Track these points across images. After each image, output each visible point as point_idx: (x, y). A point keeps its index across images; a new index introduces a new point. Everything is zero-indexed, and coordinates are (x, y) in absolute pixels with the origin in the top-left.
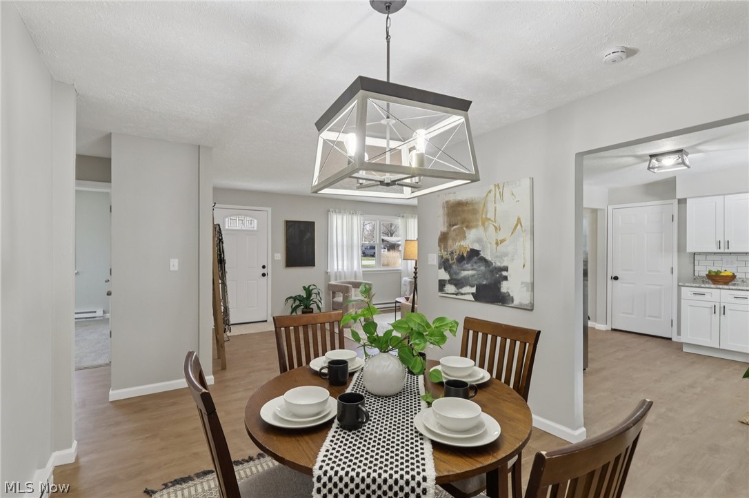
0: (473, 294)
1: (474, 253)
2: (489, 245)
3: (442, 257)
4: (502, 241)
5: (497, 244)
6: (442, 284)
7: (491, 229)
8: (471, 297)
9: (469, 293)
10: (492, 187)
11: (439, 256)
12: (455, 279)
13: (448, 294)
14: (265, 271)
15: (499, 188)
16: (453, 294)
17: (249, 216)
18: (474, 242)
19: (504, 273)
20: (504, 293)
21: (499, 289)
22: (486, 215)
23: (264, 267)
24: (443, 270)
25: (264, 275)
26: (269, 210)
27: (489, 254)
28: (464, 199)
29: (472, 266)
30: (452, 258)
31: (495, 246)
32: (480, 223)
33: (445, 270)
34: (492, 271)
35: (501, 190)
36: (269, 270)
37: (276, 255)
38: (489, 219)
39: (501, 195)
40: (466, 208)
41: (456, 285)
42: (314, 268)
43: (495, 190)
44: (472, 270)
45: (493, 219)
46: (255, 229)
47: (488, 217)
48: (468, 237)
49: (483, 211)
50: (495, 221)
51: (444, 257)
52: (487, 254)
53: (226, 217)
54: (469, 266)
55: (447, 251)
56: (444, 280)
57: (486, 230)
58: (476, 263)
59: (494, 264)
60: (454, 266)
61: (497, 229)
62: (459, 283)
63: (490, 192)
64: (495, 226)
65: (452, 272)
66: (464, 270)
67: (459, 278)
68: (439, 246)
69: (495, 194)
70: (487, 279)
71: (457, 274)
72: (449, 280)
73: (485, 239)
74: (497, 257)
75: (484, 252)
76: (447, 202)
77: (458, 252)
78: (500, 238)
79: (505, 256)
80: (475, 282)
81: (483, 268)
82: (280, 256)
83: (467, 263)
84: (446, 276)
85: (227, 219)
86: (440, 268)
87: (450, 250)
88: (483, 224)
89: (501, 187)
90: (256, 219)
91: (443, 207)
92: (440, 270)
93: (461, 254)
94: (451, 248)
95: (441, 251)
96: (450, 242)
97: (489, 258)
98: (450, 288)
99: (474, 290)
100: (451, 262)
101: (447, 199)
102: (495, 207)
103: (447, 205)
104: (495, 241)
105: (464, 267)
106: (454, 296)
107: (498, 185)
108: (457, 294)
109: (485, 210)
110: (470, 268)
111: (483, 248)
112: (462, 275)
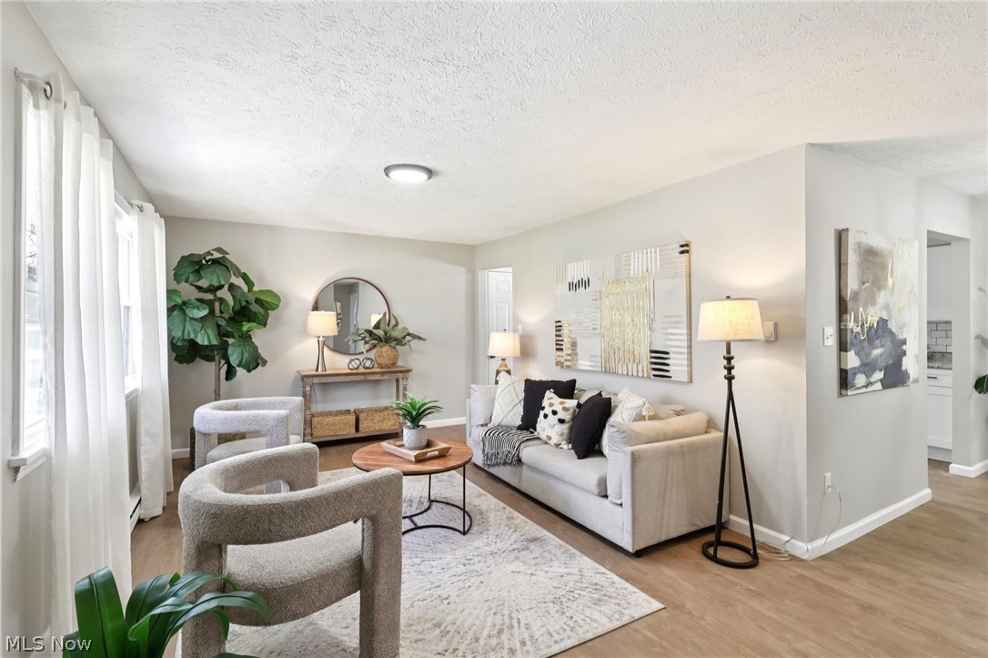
0: (881, 380)
1: (883, 323)
2: (894, 311)
3: (852, 332)
5: (899, 312)
8: (879, 386)
9: (877, 382)
12: (865, 365)
13: (858, 388)
16: (863, 387)
18: (883, 308)
19: (904, 347)
20: (904, 372)
21: (900, 366)
24: (852, 351)
28: (874, 246)
29: (881, 342)
30: (862, 331)
33: (855, 352)
34: (895, 346)
41: (866, 373)
44: (881, 347)
48: (877, 302)
51: (855, 330)
52: (893, 325)
54: (877, 342)
55: (858, 322)
56: (854, 369)
58: (883, 338)
59: (897, 336)
60: (865, 345)
62: (869, 369)
65: (862, 353)
66: (874, 349)
67: (869, 362)
70: (892, 358)
71: (868, 355)
72: (860, 367)
73: (891, 304)
74: (899, 328)
75: (890, 321)
76: (859, 244)
77: (868, 323)
79: (904, 327)
80: (883, 363)
81: (889, 343)
83: (877, 339)
86: (850, 349)
91: (855, 251)
93: (871, 325)
95: (850, 321)
97: (894, 329)
98: (860, 380)
99: (881, 375)
101: (859, 239)
103: (859, 249)
104: (898, 309)
105: (874, 343)
106: (864, 390)
108: (867, 386)
110: (879, 345)
111: (890, 317)
112: (872, 356)
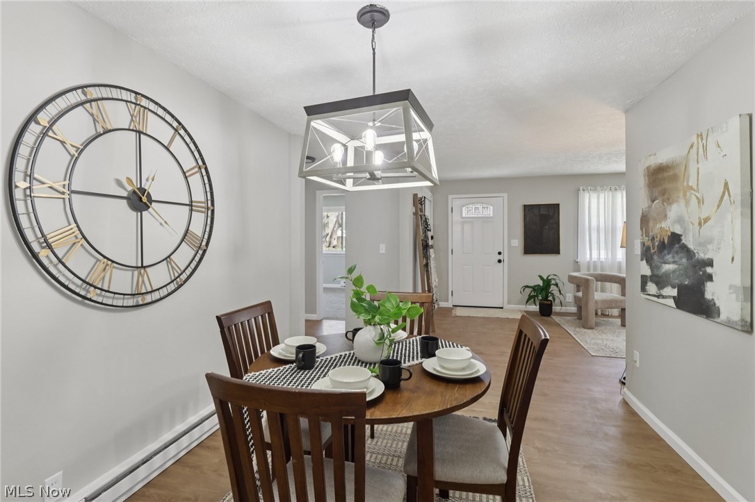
0: (674, 298)
1: (675, 238)
2: (691, 226)
3: (644, 245)
4: (706, 220)
5: (700, 224)
6: (644, 280)
7: (694, 201)
8: (671, 302)
9: (669, 297)
10: (694, 139)
11: (641, 242)
12: (657, 276)
13: (649, 295)
14: (501, 257)
15: (702, 139)
16: (654, 296)
17: (485, 204)
18: (675, 222)
19: (709, 270)
20: (709, 301)
21: (702, 293)
22: (688, 181)
23: (500, 253)
24: (645, 261)
25: (500, 261)
26: (505, 195)
27: (691, 240)
28: (664, 161)
29: (673, 257)
30: (653, 245)
31: (698, 228)
32: (681, 195)
33: (647, 262)
34: (694, 266)
35: (704, 141)
36: (505, 257)
37: (512, 241)
38: (691, 188)
39: (705, 149)
40: (666, 174)
41: (657, 284)
42: (559, 256)
43: (698, 142)
44: (674, 262)
45: (695, 187)
46: (491, 215)
47: (690, 184)
48: (668, 216)
49: (684, 175)
50: (698, 191)
51: (646, 244)
52: (689, 241)
53: (463, 206)
54: (669, 257)
55: (648, 236)
56: (646, 276)
57: (687, 203)
58: (677, 253)
59: (697, 255)
60: (655, 257)
61: (700, 201)
62: (660, 281)
63: (692, 146)
64: (697, 197)
65: (653, 265)
66: (665, 263)
67: (660, 274)
68: (642, 229)
69: (698, 149)
70: (689, 278)
71: (658, 268)
72: (651, 277)
73: (686, 218)
74: (700, 244)
75: (685, 237)
76: (648, 168)
77: (659, 237)
78: (703, 216)
79: (709, 244)
80: (677, 281)
81: (684, 260)
82: (518, 242)
83: (669, 253)
84: (647, 272)
85: (464, 208)
86: (642, 260)
87: (651, 234)
88: (685, 195)
89: (704, 137)
90: (492, 205)
91: (645, 176)
92: (642, 262)
93: (662, 240)
94: (652, 232)
95: (642, 236)
96: (651, 224)
97: (691, 246)
98: (652, 288)
99: (674, 292)
100: (652, 251)
101: (647, 165)
102: (698, 168)
103: (648, 172)
104: (698, 221)
105: (665, 258)
106: (655, 299)
107: (701, 135)
108: (658, 297)
109: (686, 175)
110: (671, 260)
111: (684, 231)
112: (663, 270)
